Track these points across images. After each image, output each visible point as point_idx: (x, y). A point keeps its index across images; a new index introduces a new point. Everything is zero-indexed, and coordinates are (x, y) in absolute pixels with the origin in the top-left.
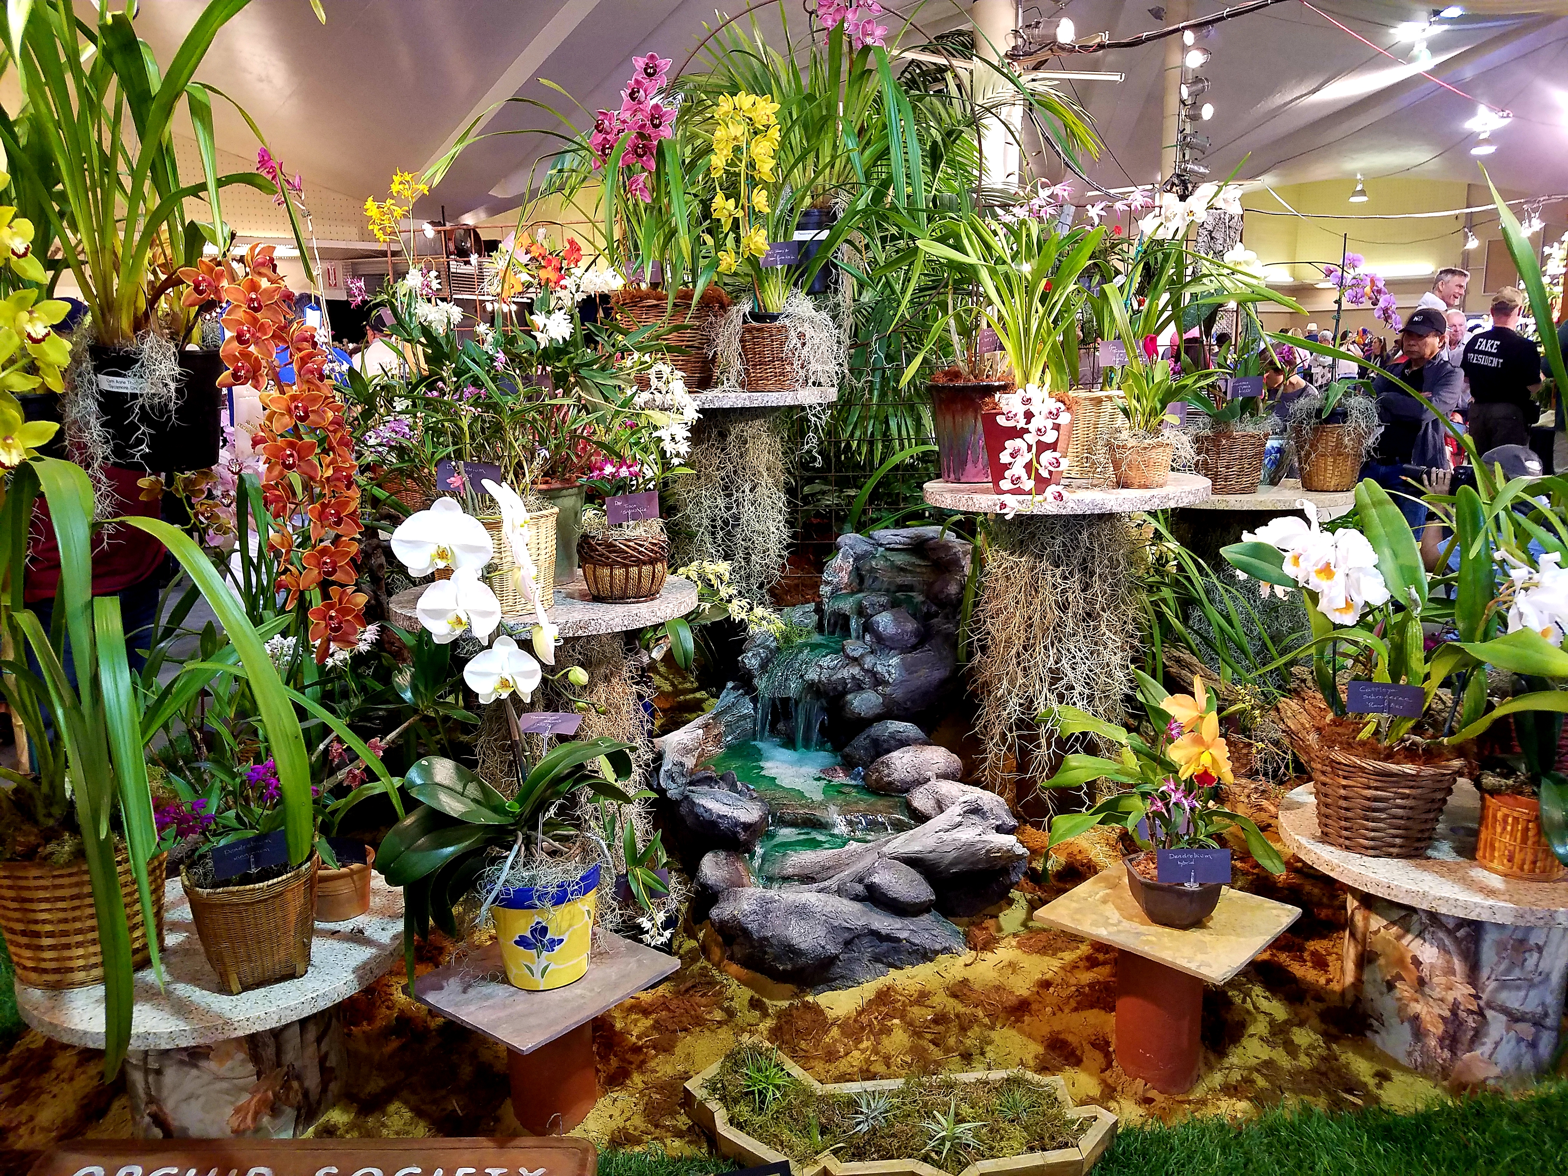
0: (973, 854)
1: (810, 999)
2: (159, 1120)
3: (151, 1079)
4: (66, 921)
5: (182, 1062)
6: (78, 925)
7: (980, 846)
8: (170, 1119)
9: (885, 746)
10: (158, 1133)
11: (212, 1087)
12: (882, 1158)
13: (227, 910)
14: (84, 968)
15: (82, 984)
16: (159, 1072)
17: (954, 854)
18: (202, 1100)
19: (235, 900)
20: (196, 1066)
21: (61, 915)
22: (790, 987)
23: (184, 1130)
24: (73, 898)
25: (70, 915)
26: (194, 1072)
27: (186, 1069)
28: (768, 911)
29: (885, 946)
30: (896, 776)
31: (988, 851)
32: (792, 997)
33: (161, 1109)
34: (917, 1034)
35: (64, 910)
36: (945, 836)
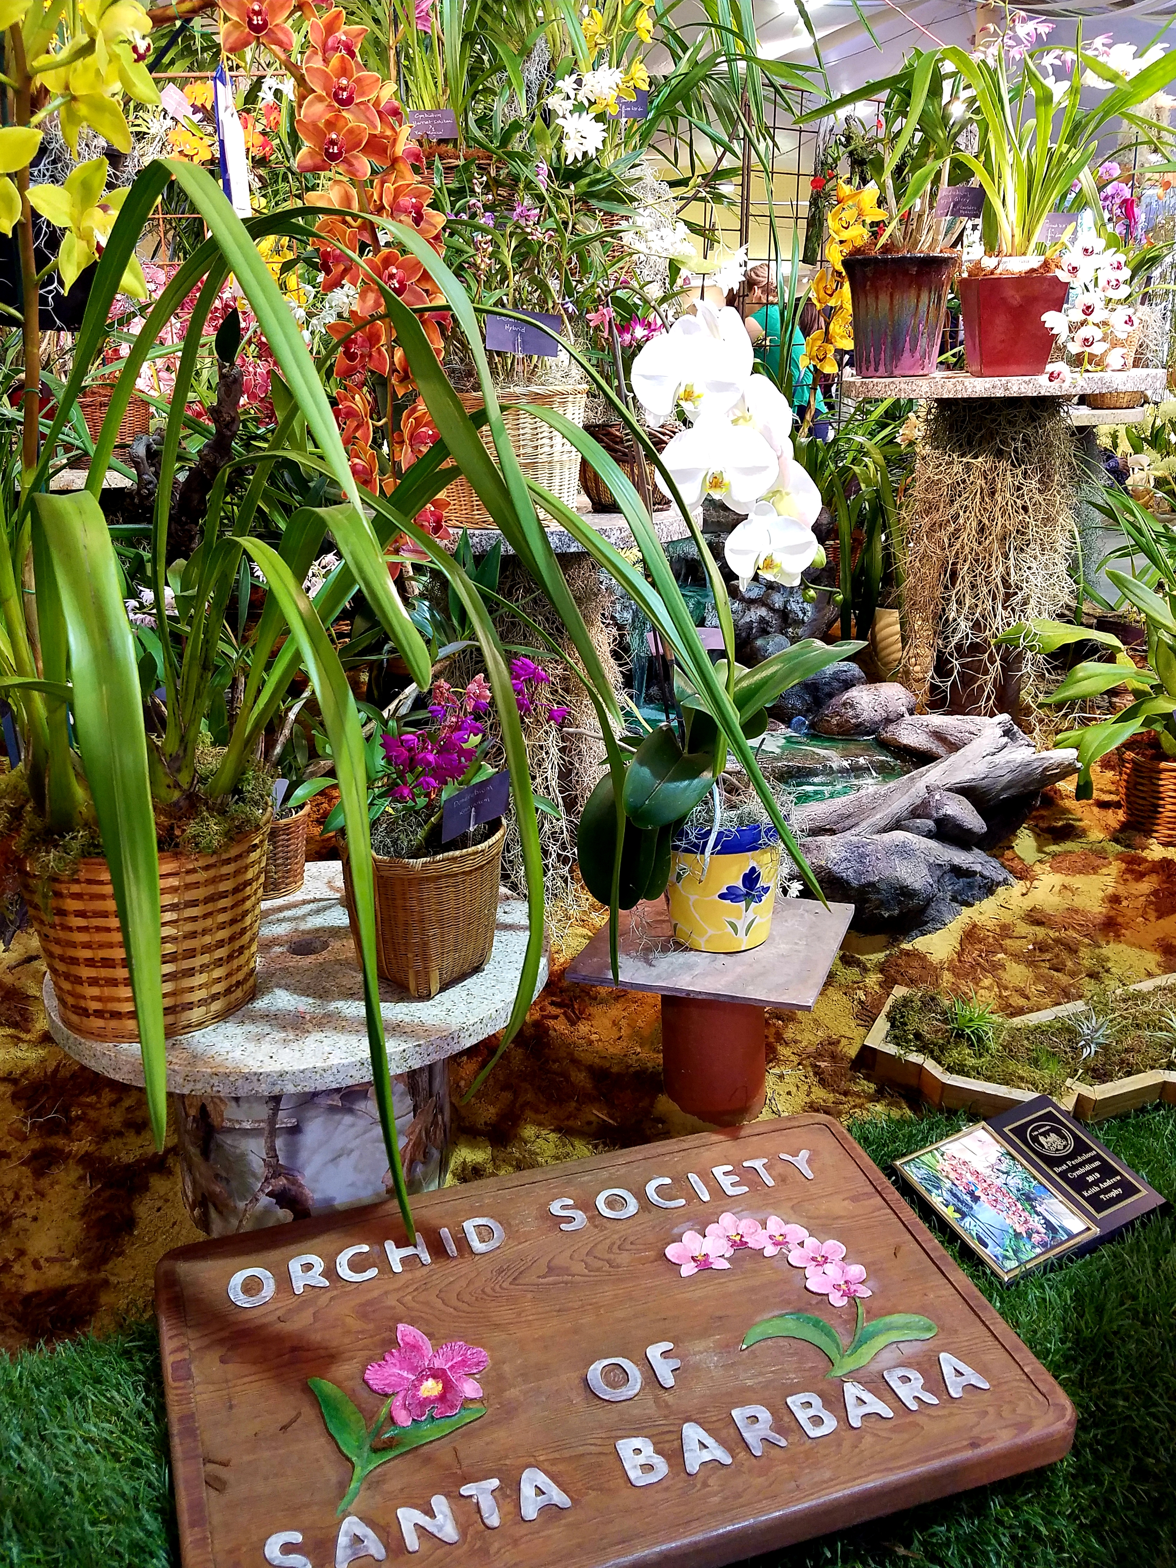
0: (1029, 774)
1: (906, 946)
2: (285, 1198)
3: (279, 1143)
4: (193, 935)
5: (332, 1109)
6: (207, 939)
7: (1036, 764)
8: (307, 1191)
9: (827, 689)
10: (284, 1215)
11: (367, 1135)
12: (1129, 1074)
13: (443, 882)
14: (202, 1002)
15: (201, 1025)
16: (295, 1130)
17: (1008, 778)
18: (355, 1155)
19: (455, 868)
20: (351, 1111)
21: (189, 927)
22: (881, 939)
23: (329, 1201)
24: (208, 900)
25: (199, 926)
26: (348, 1119)
27: (337, 1117)
28: (862, 856)
29: (962, 881)
30: (865, 716)
31: (1046, 769)
32: (886, 948)
33: (295, 1182)
34: (1031, 964)
35: (194, 919)
36: (999, 758)
